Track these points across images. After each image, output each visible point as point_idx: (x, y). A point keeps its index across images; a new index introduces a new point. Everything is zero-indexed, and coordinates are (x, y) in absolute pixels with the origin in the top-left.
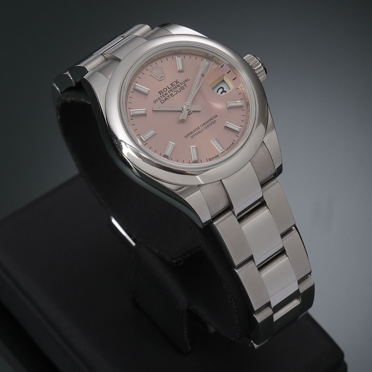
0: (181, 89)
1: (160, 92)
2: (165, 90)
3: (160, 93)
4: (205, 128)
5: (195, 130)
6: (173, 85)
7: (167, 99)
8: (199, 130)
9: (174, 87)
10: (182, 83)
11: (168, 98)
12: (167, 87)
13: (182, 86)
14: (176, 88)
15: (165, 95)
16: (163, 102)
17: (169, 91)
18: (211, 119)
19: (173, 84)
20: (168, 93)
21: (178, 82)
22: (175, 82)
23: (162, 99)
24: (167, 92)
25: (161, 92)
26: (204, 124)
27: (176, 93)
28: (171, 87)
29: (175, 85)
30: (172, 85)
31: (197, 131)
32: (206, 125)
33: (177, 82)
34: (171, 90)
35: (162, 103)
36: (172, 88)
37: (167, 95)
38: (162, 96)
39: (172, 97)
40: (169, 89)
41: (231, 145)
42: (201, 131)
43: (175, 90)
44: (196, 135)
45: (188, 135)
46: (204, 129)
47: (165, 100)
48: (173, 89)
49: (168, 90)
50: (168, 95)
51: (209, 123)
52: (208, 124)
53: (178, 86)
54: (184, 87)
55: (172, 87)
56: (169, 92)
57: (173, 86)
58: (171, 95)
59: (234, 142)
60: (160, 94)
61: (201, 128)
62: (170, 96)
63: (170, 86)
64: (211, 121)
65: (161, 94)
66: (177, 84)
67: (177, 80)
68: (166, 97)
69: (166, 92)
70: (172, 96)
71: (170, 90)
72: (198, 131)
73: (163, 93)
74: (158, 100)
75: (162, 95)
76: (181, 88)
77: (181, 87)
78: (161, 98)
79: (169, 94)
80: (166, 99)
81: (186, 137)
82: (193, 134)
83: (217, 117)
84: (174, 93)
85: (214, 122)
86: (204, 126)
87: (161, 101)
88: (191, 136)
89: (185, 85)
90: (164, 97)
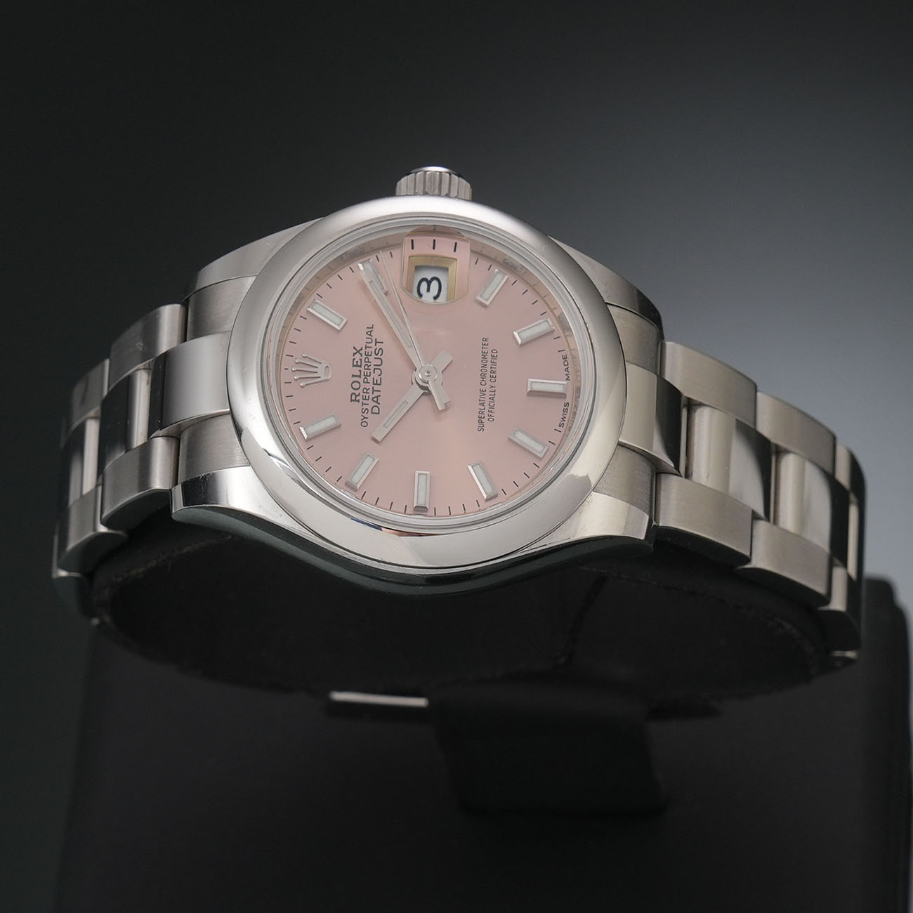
0: (378, 356)
1: (353, 398)
2: (356, 386)
3: (355, 400)
4: (493, 379)
5: (481, 402)
6: (359, 364)
7: (377, 397)
8: (487, 393)
9: (363, 364)
10: (368, 345)
11: (376, 394)
12: (353, 376)
13: (373, 350)
14: (369, 364)
15: (367, 395)
16: (376, 410)
18: (484, 355)
19: (357, 362)
20: (367, 386)
21: (361, 349)
22: (354, 354)
23: (369, 407)
24: (363, 386)
25: (354, 396)
26: (483, 376)
27: (378, 372)
28: (360, 371)
29: (361, 360)
30: (357, 366)
31: (487, 400)
32: (488, 374)
33: (358, 352)
34: (366, 376)
36: (362, 369)
37: (370, 391)
38: (365, 402)
40: (360, 376)
41: (566, 363)
42: (493, 393)
43: (372, 368)
44: (492, 407)
45: (481, 422)
46: (493, 384)
47: (377, 402)
48: (366, 371)
49: (361, 380)
50: (371, 389)
51: (489, 364)
52: (489, 370)
53: (368, 355)
54: (379, 346)
55: (359, 368)
56: (367, 382)
57: (360, 366)
58: (374, 384)
59: (564, 354)
60: (357, 403)
61: (487, 387)
62: (376, 387)
63: (356, 371)
64: (489, 358)
65: (358, 401)
66: (361, 355)
67: (354, 348)
68: (371, 396)
69: (362, 388)
70: (379, 383)
71: (363, 377)
72: (487, 396)
73: (359, 395)
74: (365, 415)
75: (361, 401)
76: (377, 355)
77: (373, 353)
78: (365, 407)
79: (370, 386)
80: (375, 399)
81: (481, 429)
82: (486, 413)
83: (490, 341)
84: (375, 375)
85: (493, 354)
86: (488, 378)
87: (372, 413)
88: (487, 417)
89: (376, 342)
90: (368, 399)
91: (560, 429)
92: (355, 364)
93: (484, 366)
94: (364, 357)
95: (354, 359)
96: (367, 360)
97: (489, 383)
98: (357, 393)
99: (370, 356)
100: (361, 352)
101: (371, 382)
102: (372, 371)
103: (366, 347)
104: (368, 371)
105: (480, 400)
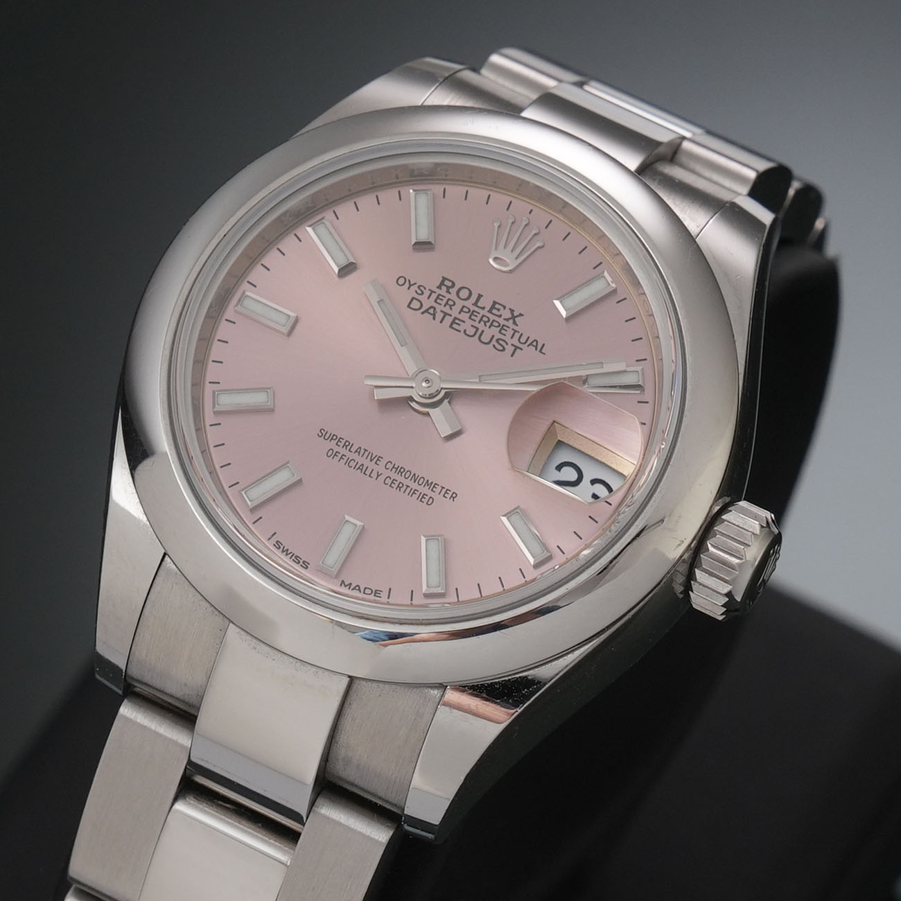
0: (494, 342)
1: (447, 283)
2: (464, 294)
3: (442, 283)
4: (389, 481)
5: (362, 451)
6: (494, 311)
7: (434, 315)
8: (372, 465)
9: (492, 317)
10: (517, 335)
11: (439, 316)
12: (480, 296)
13: (507, 338)
14: (488, 324)
15: (443, 303)
16: (415, 305)
17: (465, 309)
18: (432, 485)
19: (499, 310)
20: (457, 309)
21: (515, 323)
22: (512, 311)
23: (423, 298)
24: (459, 304)
25: (449, 284)
26: (400, 470)
27: (471, 331)
28: (483, 308)
29: (500, 316)
30: (493, 307)
31: (361, 460)
32: (402, 479)
33: (513, 318)
34: (472, 314)
35: (409, 306)
36: (485, 312)
37: (447, 309)
38: (434, 296)
39: (451, 326)
40: (475, 304)
41: (368, 591)
42: (368, 472)
43: (481, 326)
44: (348, 463)
45: (333, 437)
46: (382, 478)
47: (427, 311)
48: (480, 316)
49: (469, 304)
50: (450, 312)
51: (414, 486)
52: (406, 482)
53: (502, 328)
54: (509, 349)
55: (488, 308)
56: (461, 311)
57: (490, 311)
58: (455, 318)
59: (384, 595)
60: (438, 284)
61: (380, 468)
62: (448, 320)
63: (486, 302)
64: (425, 490)
65: (439, 287)
66: (507, 320)
67: (521, 315)
68: (439, 308)
69: (456, 299)
70: (454, 326)
71: (473, 308)
72: (367, 463)
73: (448, 292)
74: (414, 288)
75: (438, 291)
76: (497, 340)
77: (503, 337)
78: (427, 293)
79: (455, 312)
80: (431, 311)
81: (322, 434)
82: (343, 451)
83: (448, 501)
84: (467, 326)
85: (427, 498)
86: (394, 475)
87: (413, 299)
88: (336, 449)
89: (516, 348)
90: (436, 301)
91: (274, 540)
92: (497, 306)
93: (415, 478)
94: (502, 322)
95: (505, 307)
96: (495, 324)
97: (387, 473)
98: (453, 291)
99: (500, 332)
100: (511, 321)
101: (460, 317)
102: (476, 324)
103: (515, 331)
104: (478, 319)
105: (366, 450)
